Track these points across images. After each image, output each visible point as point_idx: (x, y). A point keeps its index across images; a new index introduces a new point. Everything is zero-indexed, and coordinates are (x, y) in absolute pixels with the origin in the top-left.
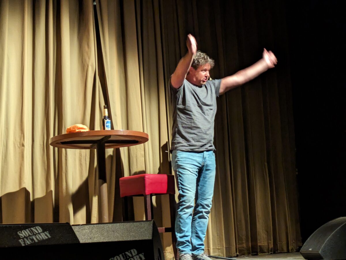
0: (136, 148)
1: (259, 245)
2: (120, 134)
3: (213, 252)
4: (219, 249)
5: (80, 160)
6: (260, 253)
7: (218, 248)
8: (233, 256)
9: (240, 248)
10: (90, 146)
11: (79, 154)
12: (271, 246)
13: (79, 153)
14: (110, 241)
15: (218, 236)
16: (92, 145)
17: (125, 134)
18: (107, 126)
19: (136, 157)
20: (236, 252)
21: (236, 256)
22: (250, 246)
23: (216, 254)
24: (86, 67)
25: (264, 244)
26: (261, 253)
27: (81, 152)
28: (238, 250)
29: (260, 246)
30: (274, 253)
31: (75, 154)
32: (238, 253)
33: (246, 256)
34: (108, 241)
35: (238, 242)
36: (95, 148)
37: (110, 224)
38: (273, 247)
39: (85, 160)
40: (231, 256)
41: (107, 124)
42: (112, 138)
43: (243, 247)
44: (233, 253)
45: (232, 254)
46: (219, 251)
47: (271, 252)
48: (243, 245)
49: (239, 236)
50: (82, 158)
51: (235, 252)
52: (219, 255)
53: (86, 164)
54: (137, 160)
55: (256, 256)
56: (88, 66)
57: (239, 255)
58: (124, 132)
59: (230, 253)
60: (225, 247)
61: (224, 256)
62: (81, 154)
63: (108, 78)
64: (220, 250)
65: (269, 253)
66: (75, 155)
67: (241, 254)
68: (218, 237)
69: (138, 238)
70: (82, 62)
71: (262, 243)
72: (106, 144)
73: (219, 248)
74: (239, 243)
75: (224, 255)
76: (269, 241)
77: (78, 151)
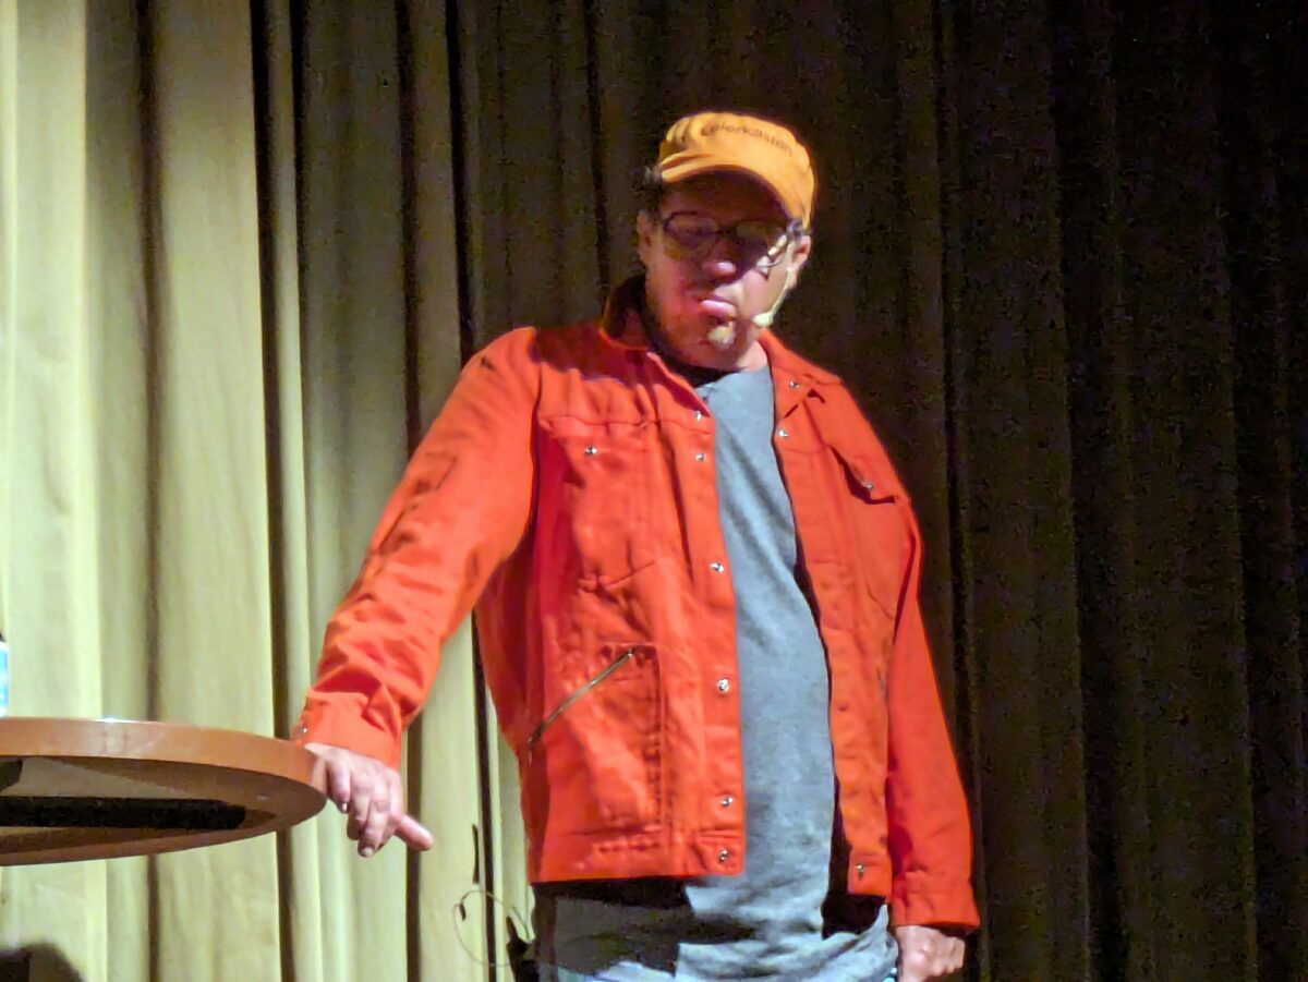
17: (135, 753)
58: (126, 737)
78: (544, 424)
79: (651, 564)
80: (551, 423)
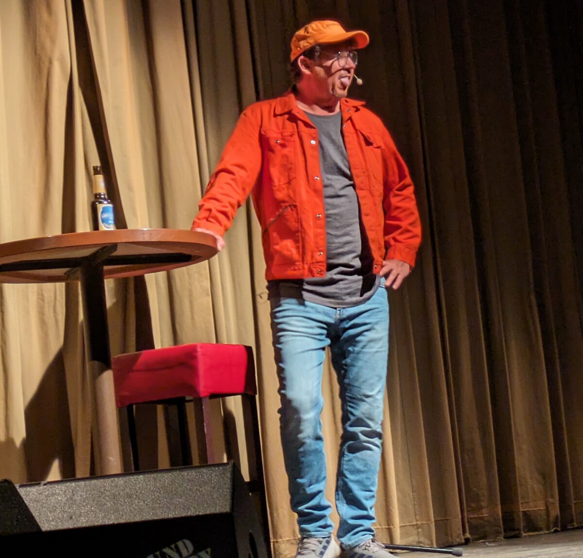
0: (188, 274)
1: (522, 510)
2: (141, 240)
3: (401, 534)
4: (417, 527)
5: (41, 313)
6: (525, 532)
7: (415, 523)
8: (455, 543)
9: (473, 522)
10: (65, 274)
11: (35, 294)
12: (555, 511)
13: (38, 294)
14: (122, 521)
15: (413, 492)
16: (69, 272)
17: (155, 239)
18: (103, 221)
19: (191, 295)
20: (464, 532)
21: (463, 541)
22: (500, 514)
23: (411, 540)
24: (47, 64)
25: (536, 507)
26: (528, 531)
27: (42, 291)
28: (469, 526)
29: (525, 513)
30: (564, 529)
31: (26, 298)
32: (468, 535)
33: (489, 542)
34: (116, 523)
35: (468, 506)
36: (77, 279)
37: (120, 479)
38: (559, 514)
39: (55, 311)
40: (451, 544)
41: (105, 216)
42: (120, 252)
43: (482, 518)
44: (454, 535)
45: (452, 539)
46: (418, 532)
47: (554, 529)
48: (482, 514)
49: (468, 490)
50: (46, 305)
51: (461, 532)
52: (420, 542)
53: (57, 321)
54: (191, 302)
55: (515, 540)
56: (51, 62)
57: (471, 540)
58: (151, 234)
59: (447, 535)
60: (433, 519)
61: (432, 544)
62: (42, 295)
63: (107, 92)
64: (420, 530)
65: (548, 529)
66: (28, 300)
67: (475, 537)
68: (415, 494)
69: (193, 510)
70: (36, 53)
71: (531, 504)
72: (106, 268)
73: (419, 523)
74: (469, 509)
75: (431, 541)
76: (551, 500)
77: (33, 288)
78: (262, 132)
79: (295, 178)
80: (265, 132)
